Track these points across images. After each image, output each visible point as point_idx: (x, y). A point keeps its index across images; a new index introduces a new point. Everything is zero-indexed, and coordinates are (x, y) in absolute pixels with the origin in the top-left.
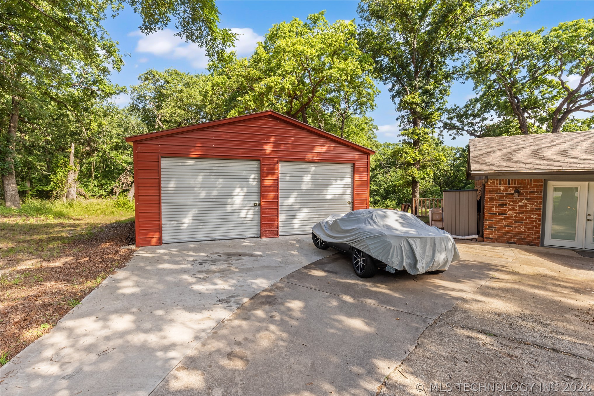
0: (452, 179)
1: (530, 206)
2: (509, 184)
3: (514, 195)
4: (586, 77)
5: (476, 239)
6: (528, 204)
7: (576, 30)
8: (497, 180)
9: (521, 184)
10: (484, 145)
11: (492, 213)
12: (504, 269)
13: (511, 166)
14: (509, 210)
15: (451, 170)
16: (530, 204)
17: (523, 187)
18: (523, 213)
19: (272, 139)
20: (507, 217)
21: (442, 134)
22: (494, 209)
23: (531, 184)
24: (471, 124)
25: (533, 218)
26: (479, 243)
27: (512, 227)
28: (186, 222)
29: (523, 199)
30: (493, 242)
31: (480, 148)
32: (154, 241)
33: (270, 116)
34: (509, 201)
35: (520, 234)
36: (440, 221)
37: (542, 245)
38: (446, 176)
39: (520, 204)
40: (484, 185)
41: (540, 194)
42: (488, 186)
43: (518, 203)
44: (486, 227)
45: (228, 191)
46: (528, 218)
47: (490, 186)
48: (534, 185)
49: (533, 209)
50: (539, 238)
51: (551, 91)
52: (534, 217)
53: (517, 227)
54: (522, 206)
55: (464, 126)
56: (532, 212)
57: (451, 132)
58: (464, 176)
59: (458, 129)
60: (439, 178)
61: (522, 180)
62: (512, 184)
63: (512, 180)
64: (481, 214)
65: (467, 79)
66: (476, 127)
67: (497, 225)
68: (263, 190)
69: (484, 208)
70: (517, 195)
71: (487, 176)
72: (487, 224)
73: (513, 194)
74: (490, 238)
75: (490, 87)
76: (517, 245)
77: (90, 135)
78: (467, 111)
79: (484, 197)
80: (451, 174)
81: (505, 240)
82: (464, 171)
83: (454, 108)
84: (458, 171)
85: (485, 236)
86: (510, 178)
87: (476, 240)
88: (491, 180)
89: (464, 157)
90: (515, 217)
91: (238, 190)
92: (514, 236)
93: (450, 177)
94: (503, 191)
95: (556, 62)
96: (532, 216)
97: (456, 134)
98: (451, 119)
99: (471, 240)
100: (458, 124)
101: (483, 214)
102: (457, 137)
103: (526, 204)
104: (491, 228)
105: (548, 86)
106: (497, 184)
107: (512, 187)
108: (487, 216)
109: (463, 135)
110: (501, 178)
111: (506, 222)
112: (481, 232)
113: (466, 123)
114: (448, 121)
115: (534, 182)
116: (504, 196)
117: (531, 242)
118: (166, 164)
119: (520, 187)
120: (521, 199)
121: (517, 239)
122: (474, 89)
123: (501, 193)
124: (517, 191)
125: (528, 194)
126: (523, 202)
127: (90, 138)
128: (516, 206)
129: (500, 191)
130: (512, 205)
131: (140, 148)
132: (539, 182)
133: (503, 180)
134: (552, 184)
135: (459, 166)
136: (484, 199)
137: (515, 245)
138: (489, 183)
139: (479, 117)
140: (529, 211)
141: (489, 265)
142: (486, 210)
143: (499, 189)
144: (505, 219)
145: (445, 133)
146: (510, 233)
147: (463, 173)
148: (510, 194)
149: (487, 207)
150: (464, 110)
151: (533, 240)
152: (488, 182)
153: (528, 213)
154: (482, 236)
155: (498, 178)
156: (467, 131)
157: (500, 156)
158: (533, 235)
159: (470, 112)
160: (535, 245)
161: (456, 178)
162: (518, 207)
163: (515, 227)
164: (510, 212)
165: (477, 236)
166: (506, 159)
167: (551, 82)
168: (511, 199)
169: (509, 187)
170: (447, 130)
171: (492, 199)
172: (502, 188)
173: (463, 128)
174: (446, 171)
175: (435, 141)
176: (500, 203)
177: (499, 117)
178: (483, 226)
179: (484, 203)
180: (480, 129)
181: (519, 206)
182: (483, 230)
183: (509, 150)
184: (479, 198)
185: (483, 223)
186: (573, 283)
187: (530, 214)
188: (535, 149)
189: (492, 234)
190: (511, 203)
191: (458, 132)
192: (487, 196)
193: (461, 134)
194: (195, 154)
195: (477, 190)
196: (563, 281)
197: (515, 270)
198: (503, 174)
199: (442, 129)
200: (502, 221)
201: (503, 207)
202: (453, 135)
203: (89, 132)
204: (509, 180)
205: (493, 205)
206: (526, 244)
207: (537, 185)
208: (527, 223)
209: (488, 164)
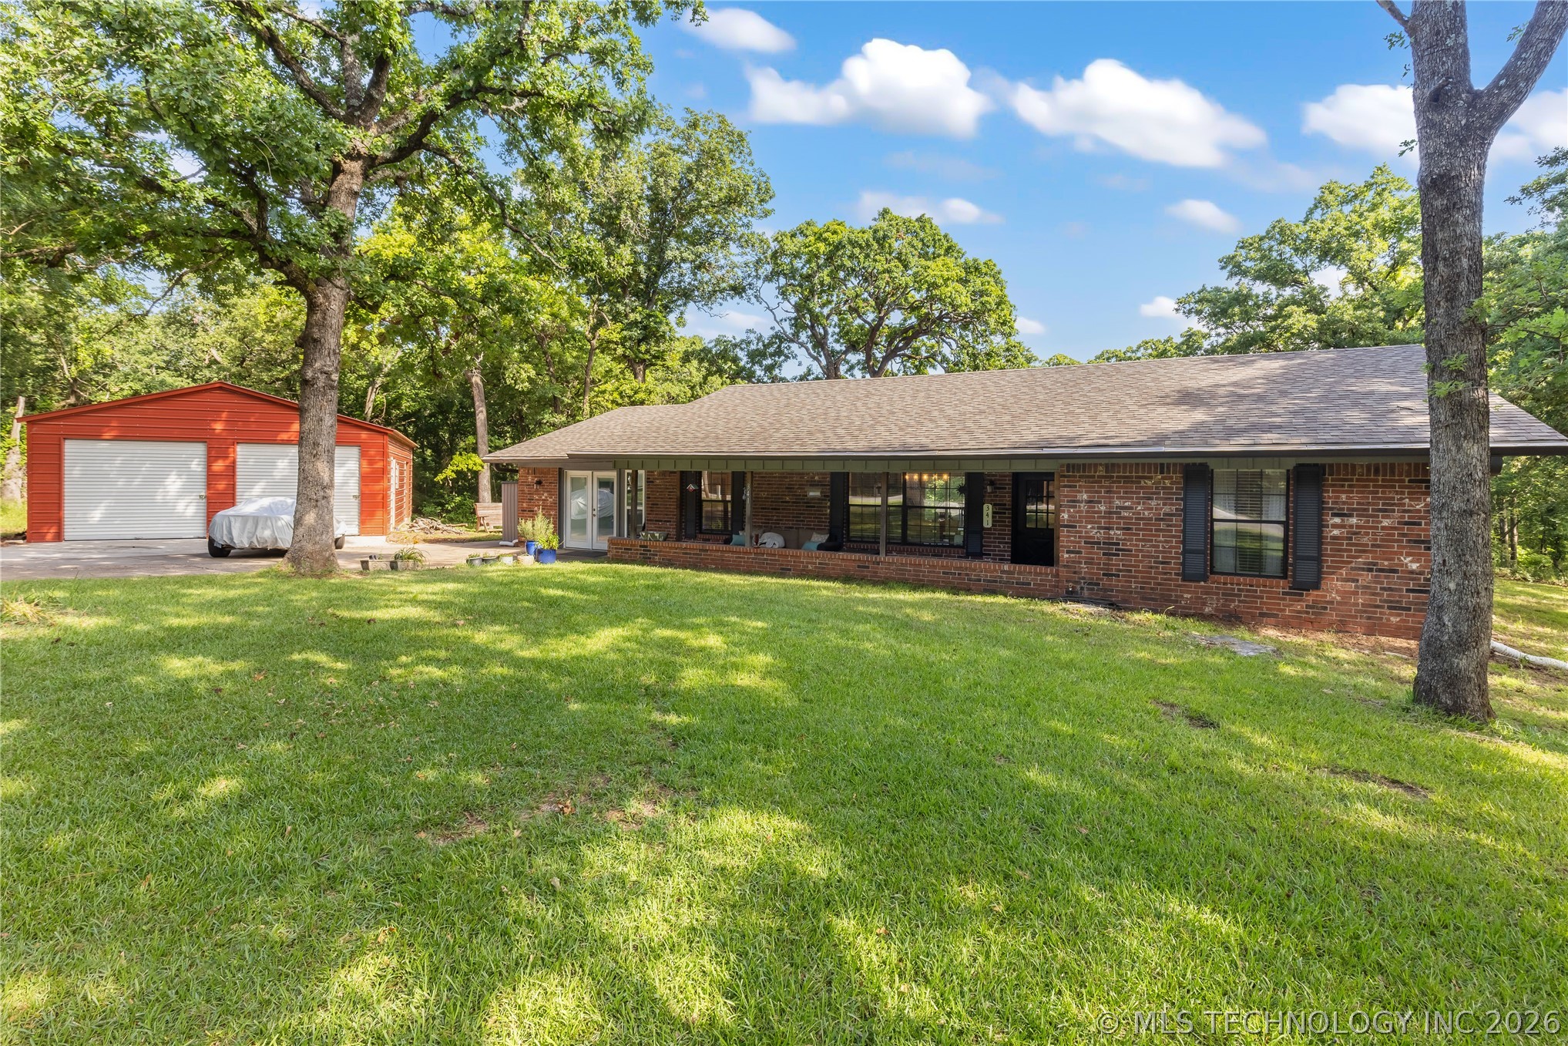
1: (550, 500)
2: (535, 474)
6: (548, 498)
9: (543, 473)
11: (523, 511)
17: (545, 477)
18: (545, 509)
19: (224, 415)
20: (534, 514)
23: (550, 474)
25: (552, 515)
28: (97, 515)
29: (545, 492)
32: (49, 536)
33: (220, 388)
39: (543, 497)
41: (556, 486)
43: (541, 497)
45: (158, 478)
49: (552, 503)
54: (544, 500)
61: (544, 468)
68: (211, 477)
77: (75, 373)
91: (173, 477)
96: (551, 513)
106: (526, 473)
115: (552, 471)
116: (532, 488)
118: (70, 448)
119: (542, 477)
120: (543, 491)
123: (529, 485)
125: (548, 486)
126: (545, 495)
127: (75, 380)
128: (540, 500)
129: (528, 482)
131: (35, 429)
132: (555, 471)
134: (569, 474)
140: (549, 506)
143: (527, 479)
148: (535, 485)
153: (548, 509)
164: (536, 509)
169: (535, 477)
171: (523, 492)
172: (530, 479)
176: (529, 496)
187: (550, 509)
194: (107, 435)
201: (531, 503)
203: (73, 367)
204: (535, 469)
205: (524, 499)
207: (554, 474)
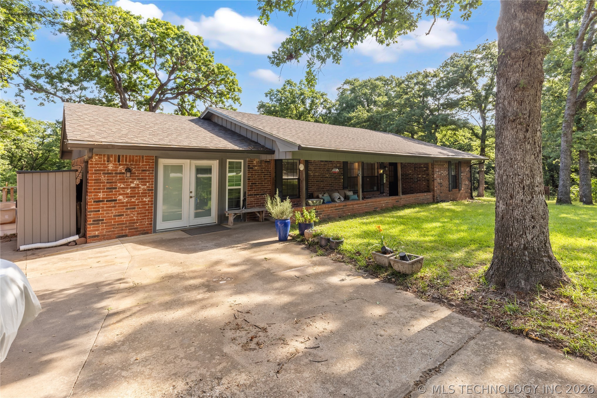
0: (41, 161)
1: (142, 187)
2: (119, 161)
3: (125, 175)
4: (172, 74)
5: (74, 241)
6: (140, 185)
7: (167, 29)
8: (104, 155)
9: (133, 161)
10: (86, 112)
11: (98, 201)
12: (122, 286)
13: (122, 138)
14: (120, 194)
15: (38, 149)
16: (143, 185)
17: (135, 165)
18: (135, 197)
20: (118, 203)
21: (22, 94)
22: (101, 195)
23: (143, 162)
24: (66, 91)
25: (145, 201)
26: (78, 247)
27: (123, 215)
29: (135, 179)
30: (100, 240)
31: (80, 114)
34: (119, 183)
35: (132, 222)
36: (13, 222)
37: (155, 231)
38: (32, 158)
39: (132, 185)
40: (87, 162)
41: (152, 173)
42: (92, 164)
43: (129, 185)
44: (90, 221)
46: (141, 202)
47: (96, 164)
48: (146, 162)
49: (145, 190)
50: (151, 224)
51: (147, 80)
52: (146, 199)
53: (129, 215)
54: (134, 188)
55: (57, 91)
56: (144, 194)
57: (37, 95)
58: (57, 158)
59: (47, 92)
60: (19, 160)
61: (133, 156)
62: (123, 161)
63: (123, 156)
64: (82, 203)
65: (60, 31)
66: (73, 95)
67: (105, 217)
69: (86, 195)
70: (128, 174)
71: (91, 149)
72: (91, 217)
73: (124, 173)
74: (95, 236)
75: (90, 55)
76: (129, 238)
78: (62, 73)
79: (87, 179)
80: (38, 154)
81: (114, 234)
82: (57, 152)
83: (41, 63)
84: (49, 151)
85: (89, 234)
86: (121, 152)
87: (75, 243)
88: (97, 155)
89: (57, 135)
90: (127, 203)
92: (126, 227)
93: (37, 159)
94: (112, 170)
95: (151, 54)
96: (144, 200)
97: (45, 100)
98: (38, 77)
99: (67, 244)
100: (48, 87)
101: (86, 204)
102: (46, 103)
103: (138, 185)
104: (97, 221)
105: (145, 74)
106: (104, 161)
107: (123, 165)
108: (92, 205)
109: (55, 103)
110: (110, 154)
111: (116, 210)
112: (82, 231)
113: (59, 88)
114: (32, 79)
115: (146, 159)
116: (114, 177)
117: (144, 230)
119: (131, 165)
120: (133, 179)
121: (129, 229)
122: (70, 51)
123: (110, 173)
124: (128, 170)
125: (140, 173)
126: (135, 182)
128: (127, 188)
129: (108, 170)
130: (123, 188)
132: (150, 159)
133: (112, 155)
134: (163, 162)
135: (50, 145)
136: (87, 182)
137: (127, 238)
138: (94, 160)
139: (77, 85)
140: (142, 193)
141: (98, 285)
142: (90, 198)
143: (106, 167)
144: (115, 207)
145: (27, 93)
146: (121, 223)
147: (56, 154)
148: (120, 173)
149: (91, 192)
150: (57, 71)
151: (146, 227)
152: (92, 157)
153: (140, 196)
154: (84, 236)
155: (106, 153)
156: (61, 98)
157: (107, 126)
158: (145, 221)
159: (65, 76)
160: (147, 233)
161: (46, 160)
162: (129, 190)
163: (126, 215)
164: (121, 197)
165: (76, 237)
166: (114, 130)
167: (146, 71)
168: (122, 181)
169: (120, 165)
170: (31, 91)
171: (98, 181)
172: (111, 167)
173: (55, 93)
174: (30, 150)
175: (14, 109)
176: (108, 185)
177: (100, 92)
178: (86, 221)
179: (86, 188)
180: (78, 99)
181: (131, 188)
182: (85, 225)
183: (116, 121)
184: (78, 182)
185: (86, 216)
186: (201, 277)
187: (143, 196)
188: (143, 124)
189: (98, 230)
190: (122, 186)
191: (48, 97)
192: (91, 177)
193: (53, 101)
195: (77, 171)
196: (192, 278)
197: (136, 282)
198: (113, 147)
199: (22, 88)
200: (111, 210)
201: (112, 192)
202: (40, 101)
204: (119, 156)
205: (99, 189)
206: (139, 234)
207: (148, 162)
208: (140, 208)
209: (92, 133)
